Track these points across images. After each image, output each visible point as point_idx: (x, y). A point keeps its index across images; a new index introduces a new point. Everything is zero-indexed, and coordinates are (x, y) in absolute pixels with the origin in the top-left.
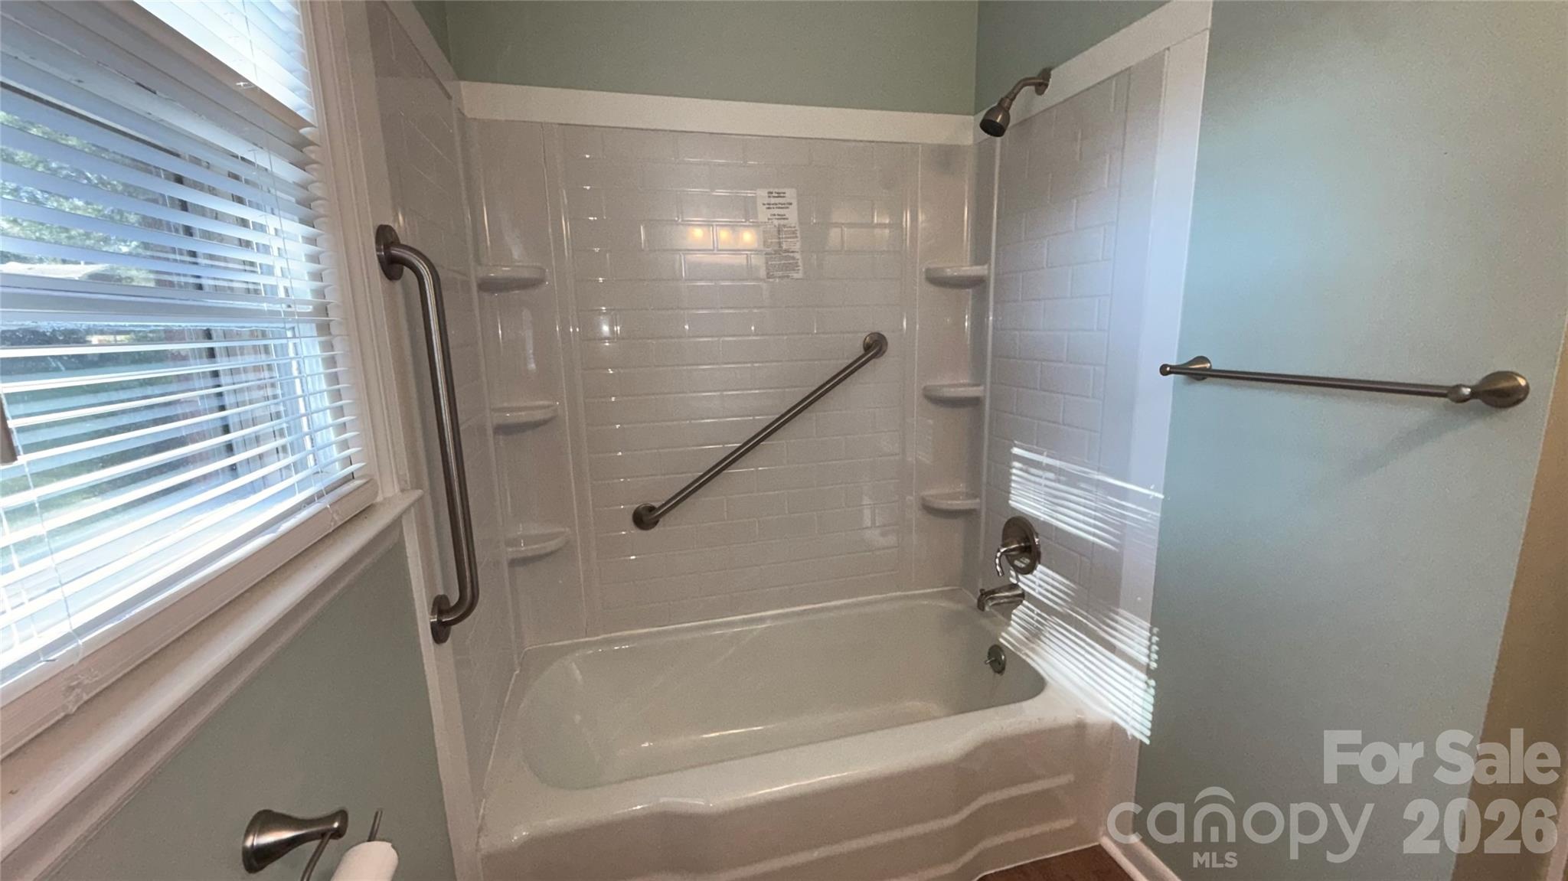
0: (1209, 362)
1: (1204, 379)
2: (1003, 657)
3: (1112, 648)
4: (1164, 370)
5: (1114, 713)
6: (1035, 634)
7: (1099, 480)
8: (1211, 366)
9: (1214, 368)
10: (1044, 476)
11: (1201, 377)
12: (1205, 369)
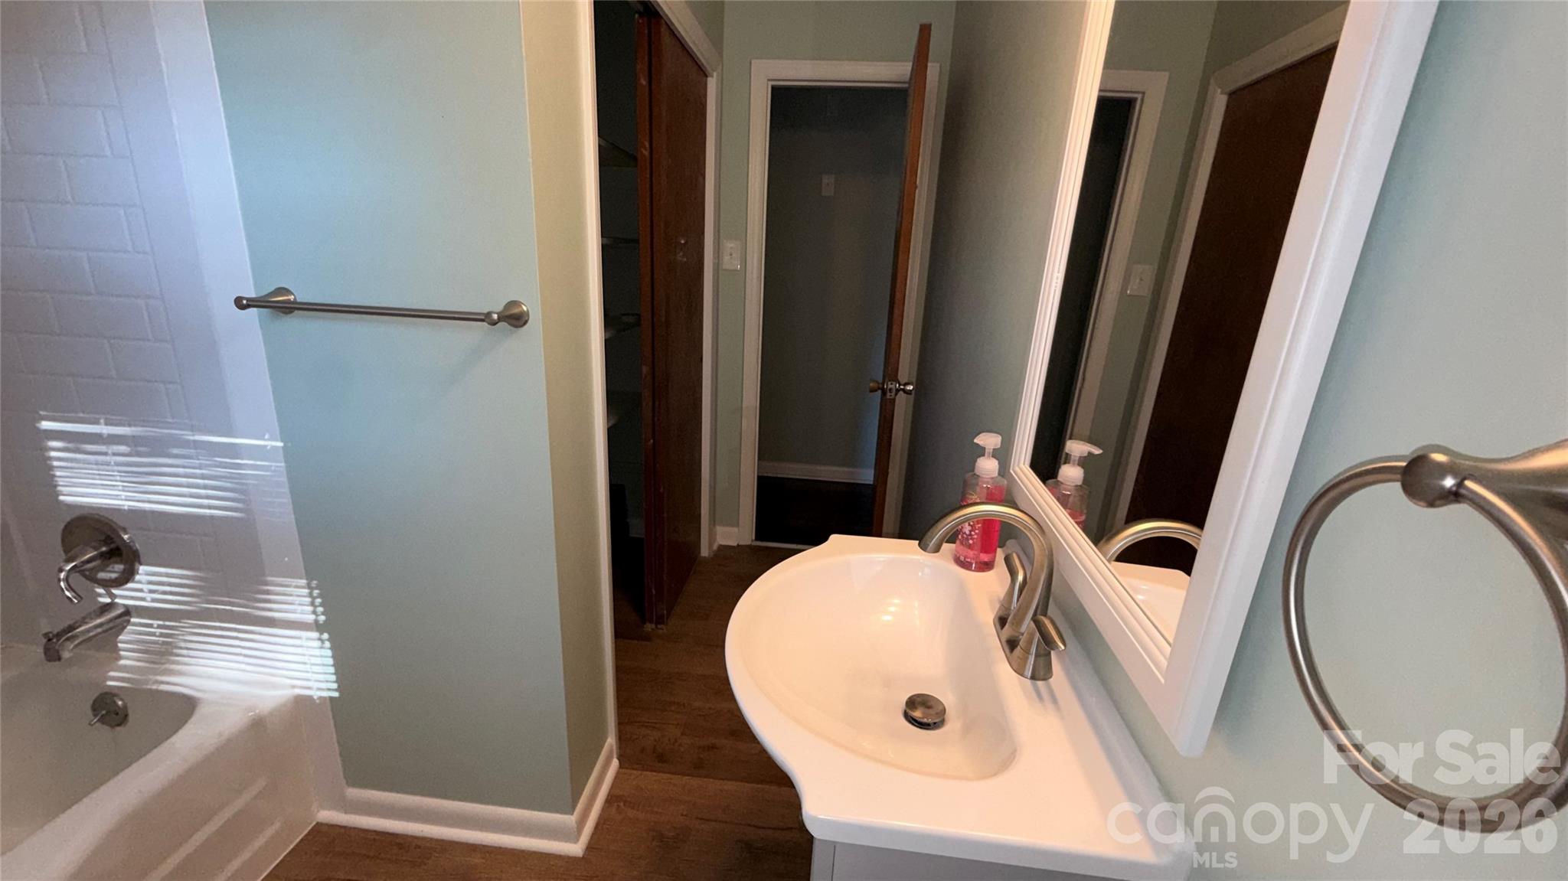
0: (293, 294)
1: (291, 312)
2: (120, 703)
3: (271, 623)
4: (241, 304)
5: (294, 687)
6: (162, 654)
7: (195, 441)
8: (295, 299)
9: (298, 300)
10: (110, 452)
11: (288, 310)
12: (288, 302)
